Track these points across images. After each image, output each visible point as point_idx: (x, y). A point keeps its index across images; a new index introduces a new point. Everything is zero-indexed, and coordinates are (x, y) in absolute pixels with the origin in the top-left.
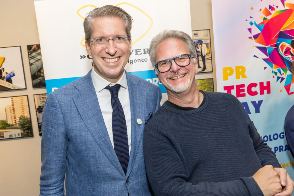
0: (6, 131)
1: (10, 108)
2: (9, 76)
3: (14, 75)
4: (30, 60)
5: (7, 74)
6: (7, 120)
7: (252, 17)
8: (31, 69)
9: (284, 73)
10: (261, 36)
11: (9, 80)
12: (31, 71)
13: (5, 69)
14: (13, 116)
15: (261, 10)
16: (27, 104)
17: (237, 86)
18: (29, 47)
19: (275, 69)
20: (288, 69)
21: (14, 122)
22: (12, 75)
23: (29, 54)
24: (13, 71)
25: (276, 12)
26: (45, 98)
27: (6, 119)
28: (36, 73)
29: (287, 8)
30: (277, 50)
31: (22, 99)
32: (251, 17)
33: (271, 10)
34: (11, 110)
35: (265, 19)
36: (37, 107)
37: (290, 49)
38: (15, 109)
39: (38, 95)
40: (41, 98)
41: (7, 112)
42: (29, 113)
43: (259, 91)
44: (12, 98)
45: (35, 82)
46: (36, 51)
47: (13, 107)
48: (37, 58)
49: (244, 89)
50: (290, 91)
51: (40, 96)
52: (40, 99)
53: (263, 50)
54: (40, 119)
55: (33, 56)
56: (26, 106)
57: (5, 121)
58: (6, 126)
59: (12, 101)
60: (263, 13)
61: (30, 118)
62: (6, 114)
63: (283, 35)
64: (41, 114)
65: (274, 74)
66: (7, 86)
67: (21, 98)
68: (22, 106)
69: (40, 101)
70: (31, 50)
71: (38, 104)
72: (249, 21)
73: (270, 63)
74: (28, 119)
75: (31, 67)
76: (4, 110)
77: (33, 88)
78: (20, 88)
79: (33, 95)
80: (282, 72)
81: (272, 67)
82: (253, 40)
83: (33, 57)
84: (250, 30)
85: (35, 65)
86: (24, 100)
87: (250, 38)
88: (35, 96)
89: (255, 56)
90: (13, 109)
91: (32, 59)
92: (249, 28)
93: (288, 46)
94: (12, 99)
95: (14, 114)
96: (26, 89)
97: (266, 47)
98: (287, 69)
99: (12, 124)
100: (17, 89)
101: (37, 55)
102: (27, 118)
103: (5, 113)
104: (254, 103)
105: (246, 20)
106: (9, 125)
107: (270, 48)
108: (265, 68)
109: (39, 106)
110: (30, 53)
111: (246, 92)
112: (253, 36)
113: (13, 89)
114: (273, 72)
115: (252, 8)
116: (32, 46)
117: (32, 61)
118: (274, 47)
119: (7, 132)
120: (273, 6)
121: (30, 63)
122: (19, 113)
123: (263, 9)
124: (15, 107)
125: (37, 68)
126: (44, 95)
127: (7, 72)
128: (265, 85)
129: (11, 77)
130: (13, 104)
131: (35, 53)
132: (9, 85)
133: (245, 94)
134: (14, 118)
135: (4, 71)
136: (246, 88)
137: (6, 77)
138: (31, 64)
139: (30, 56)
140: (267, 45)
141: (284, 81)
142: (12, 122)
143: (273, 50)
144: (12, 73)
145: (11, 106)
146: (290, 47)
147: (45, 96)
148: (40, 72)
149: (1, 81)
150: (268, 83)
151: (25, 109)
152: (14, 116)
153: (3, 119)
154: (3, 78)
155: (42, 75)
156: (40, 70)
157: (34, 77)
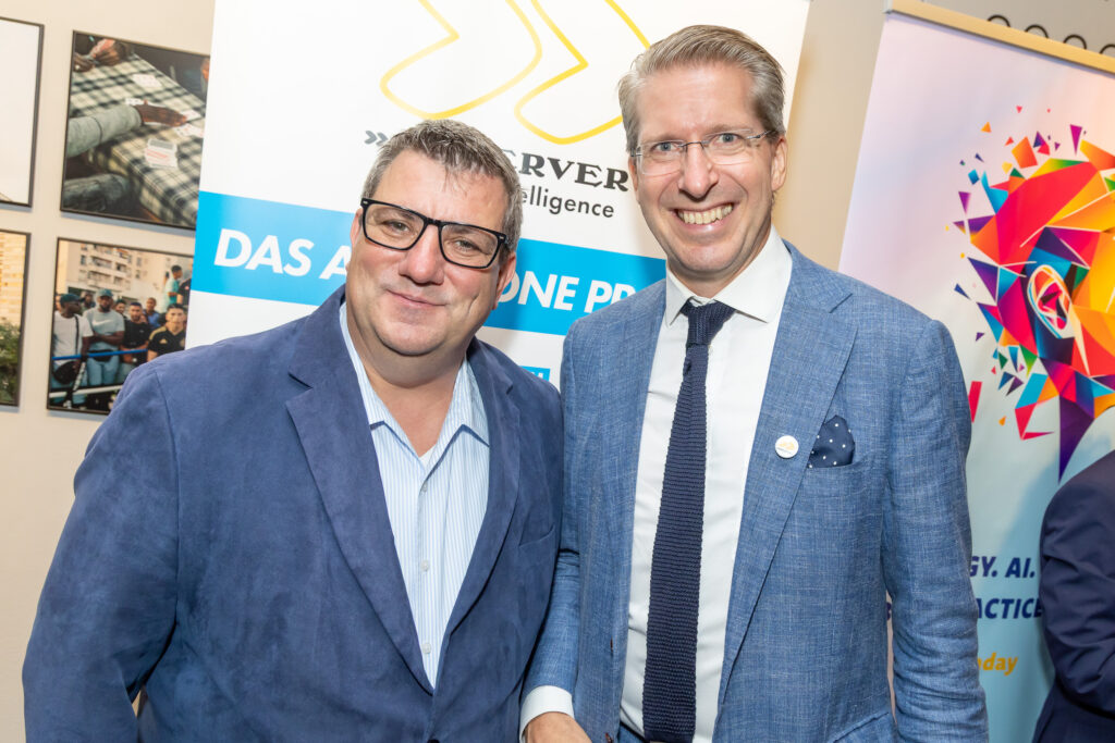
4: (75, 93)
7: (981, 155)
8: (71, 130)
9: (1024, 364)
10: (991, 227)
12: (70, 140)
15: (1010, 141)
16: (20, 269)
18: (82, 43)
19: (1004, 345)
20: (1038, 354)
23: (73, 69)
25: (1052, 161)
26: (104, 263)
28: (87, 152)
29: (1081, 157)
30: (1022, 284)
32: (977, 157)
33: (1040, 151)
35: (1015, 173)
36: (63, 290)
37: (1059, 292)
39: (79, 245)
40: (89, 260)
42: (19, 307)
45: (74, 187)
46: (107, 64)
48: (106, 95)
50: (1029, 429)
51: (85, 249)
52: (83, 262)
53: (987, 273)
54: (62, 342)
55: (89, 82)
56: (14, 275)
60: (1015, 152)
61: (21, 329)
63: (1052, 243)
64: (73, 320)
65: (997, 362)
69: (81, 271)
70: (87, 57)
71: (68, 280)
72: (968, 169)
73: (996, 322)
74: (10, 331)
75: (73, 122)
77: (62, 210)
79: (55, 240)
80: (1021, 360)
81: (997, 338)
82: (966, 236)
83: (88, 86)
84: (964, 197)
85: (89, 118)
86: (10, 249)
87: (960, 224)
88: (62, 243)
89: (958, 289)
91: (85, 90)
92: (965, 190)
93: (1056, 281)
97: (995, 269)
98: (1036, 353)
101: (111, 82)
102: (9, 324)
105: (962, 163)
107: (1006, 274)
108: (979, 335)
109: (70, 289)
110: (78, 67)
112: (971, 222)
114: (997, 355)
115: (987, 129)
116: (98, 38)
117: (82, 100)
118: (1018, 275)
120: (1046, 139)
121: (72, 108)
123: (1018, 141)
125: (99, 132)
126: (105, 249)
131: (104, 72)
138: (74, 113)
139: (77, 78)
140: (1001, 262)
141: (1020, 391)
143: (1014, 280)
146: (1062, 287)
147: (106, 252)
148: (108, 155)
150: (976, 387)
155: (113, 165)
156: (106, 147)
157: (76, 166)
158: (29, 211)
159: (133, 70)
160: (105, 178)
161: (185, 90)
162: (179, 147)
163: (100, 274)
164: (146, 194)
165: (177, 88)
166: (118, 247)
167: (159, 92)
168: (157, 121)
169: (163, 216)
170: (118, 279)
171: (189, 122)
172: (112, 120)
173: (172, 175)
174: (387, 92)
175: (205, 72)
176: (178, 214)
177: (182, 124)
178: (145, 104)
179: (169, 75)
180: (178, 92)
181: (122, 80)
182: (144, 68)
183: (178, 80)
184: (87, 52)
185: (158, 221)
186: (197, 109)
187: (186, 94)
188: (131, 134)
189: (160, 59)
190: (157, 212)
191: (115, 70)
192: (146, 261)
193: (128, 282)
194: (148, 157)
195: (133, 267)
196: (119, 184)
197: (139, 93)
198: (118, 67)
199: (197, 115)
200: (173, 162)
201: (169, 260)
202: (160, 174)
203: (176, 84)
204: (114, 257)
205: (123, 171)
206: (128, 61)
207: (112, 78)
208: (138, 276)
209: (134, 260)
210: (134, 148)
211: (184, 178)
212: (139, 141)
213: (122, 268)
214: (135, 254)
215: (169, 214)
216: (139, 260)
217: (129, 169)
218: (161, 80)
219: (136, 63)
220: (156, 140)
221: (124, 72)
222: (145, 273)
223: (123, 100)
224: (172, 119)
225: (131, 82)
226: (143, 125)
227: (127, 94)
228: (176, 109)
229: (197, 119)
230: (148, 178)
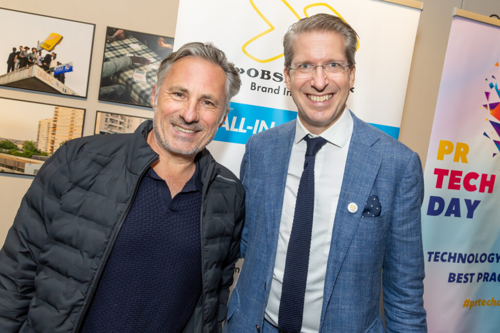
0: (30, 162)
1: (49, 124)
2: (62, 69)
3: (71, 70)
4: (107, 52)
5: (60, 66)
6: (38, 142)
7: (495, 76)
8: (104, 67)
11: (60, 76)
12: (103, 71)
13: (57, 56)
14: (50, 139)
16: (81, 124)
17: (452, 171)
18: (110, 31)
21: (49, 148)
22: (67, 68)
23: (106, 42)
24: (72, 63)
26: (115, 121)
27: (36, 141)
28: (110, 76)
31: (73, 114)
32: (493, 77)
34: (49, 128)
36: (98, 132)
38: (57, 128)
39: (105, 114)
40: (109, 120)
41: (41, 130)
43: (478, 187)
44: (57, 107)
45: (104, 90)
46: (120, 40)
47: (55, 123)
48: (119, 52)
49: (460, 179)
51: (108, 116)
52: (106, 121)
55: (113, 47)
56: (79, 126)
57: (34, 144)
58: (32, 153)
59: (54, 113)
62: (39, 132)
66: (53, 84)
67: (73, 111)
68: (73, 125)
69: (106, 125)
70: (112, 37)
71: (100, 128)
72: (489, 82)
75: (105, 63)
76: (38, 125)
77: (99, 99)
78: (76, 95)
79: (96, 112)
82: (488, 111)
83: (112, 49)
84: (487, 94)
85: (111, 62)
86: (77, 115)
87: (486, 106)
88: (98, 113)
89: (485, 134)
90: (53, 126)
91: (111, 51)
92: (488, 91)
94: (57, 110)
95: (53, 136)
96: (86, 98)
99: (46, 152)
100: (71, 94)
101: (121, 47)
103: (37, 130)
104: (468, 202)
106: (39, 152)
108: (494, 154)
109: (101, 132)
110: (108, 41)
111: (461, 184)
112: (490, 104)
113: (64, 93)
115: (497, 65)
116: (117, 29)
117: (109, 55)
119: (33, 164)
121: (105, 58)
122: (62, 136)
124: (58, 124)
125: (115, 67)
126: (115, 115)
127: (60, 62)
128: (488, 179)
129: (66, 72)
130: (55, 118)
131: (119, 43)
132: (58, 85)
133: (459, 186)
134: (51, 142)
135: (55, 58)
136: (462, 178)
137: (55, 70)
138: (106, 60)
139: (108, 46)
142: (46, 148)
144: (68, 65)
145: (52, 121)
147: (116, 117)
148: (119, 77)
149: (45, 74)
150: (493, 177)
151: (74, 132)
152: (53, 139)
153: (30, 141)
154: (50, 70)
155: (120, 81)
156: (118, 73)
157: (106, 81)
158: (86, 100)
159: (130, 42)
160: (117, 86)
161: (150, 50)
162: (147, 74)
163: (113, 126)
164: (133, 92)
165: (147, 49)
166: (121, 115)
167: (140, 51)
168: (138, 63)
169: (139, 102)
170: (120, 128)
171: (152, 63)
172: (120, 62)
173: (144, 85)
174: (245, 52)
175: (159, 43)
176: (145, 101)
177: (149, 64)
178: (134, 56)
179: (144, 44)
180: (148, 51)
181: (125, 46)
182: (134, 41)
183: (147, 46)
184: (112, 35)
185: (137, 104)
186: (155, 58)
187: (151, 52)
188: (128, 68)
189: (141, 37)
190: (137, 100)
191: (123, 42)
192: (132, 120)
193: (124, 129)
194: (134, 77)
195: (127, 123)
196: (122, 89)
197: (132, 51)
198: (124, 41)
199: (155, 60)
200: (144, 79)
201: (141, 120)
202: (139, 84)
203: (147, 48)
204: (119, 119)
205: (124, 83)
206: (128, 38)
207: (122, 45)
208: (128, 127)
209: (127, 120)
210: (129, 74)
211: (148, 86)
212: (131, 71)
213: (122, 124)
214: (127, 118)
215: (142, 101)
216: (129, 120)
217: (127, 82)
218: (141, 46)
219: (132, 39)
220: (138, 70)
221: (126, 43)
222: (131, 126)
223: (126, 54)
224: (145, 62)
225: (129, 47)
226: (133, 64)
227: (127, 52)
228: (147, 58)
229: (155, 62)
230: (134, 86)
